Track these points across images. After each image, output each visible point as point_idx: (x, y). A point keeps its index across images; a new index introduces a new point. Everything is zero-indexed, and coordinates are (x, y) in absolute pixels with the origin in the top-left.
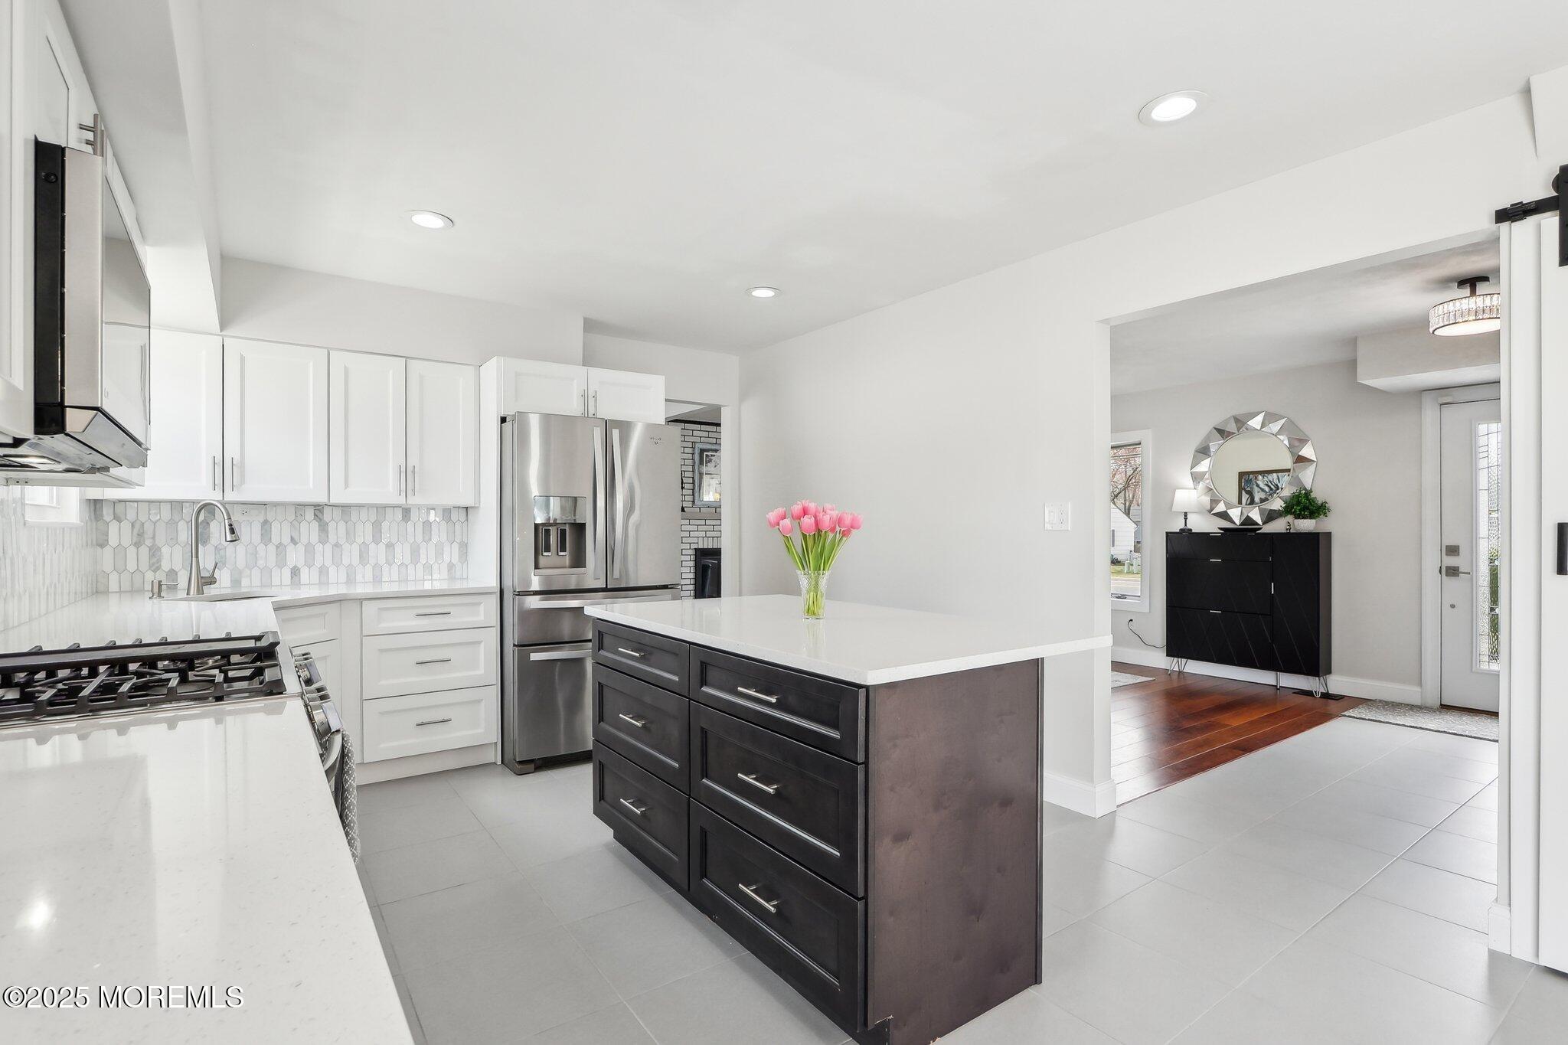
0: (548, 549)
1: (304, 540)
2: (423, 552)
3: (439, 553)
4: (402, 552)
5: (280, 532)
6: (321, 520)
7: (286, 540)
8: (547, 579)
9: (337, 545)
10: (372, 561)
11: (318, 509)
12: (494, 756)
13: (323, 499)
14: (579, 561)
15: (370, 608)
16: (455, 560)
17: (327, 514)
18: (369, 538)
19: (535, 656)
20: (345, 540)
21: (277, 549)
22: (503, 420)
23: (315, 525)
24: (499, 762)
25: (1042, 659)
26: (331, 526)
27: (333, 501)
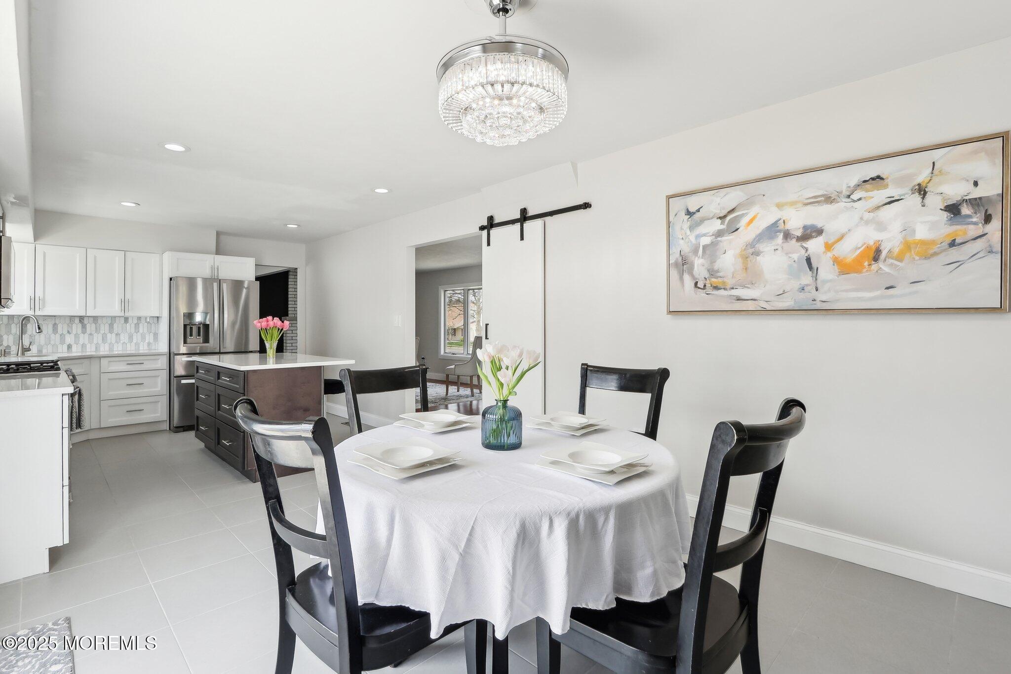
0: (191, 335)
1: (74, 332)
2: (135, 337)
3: (143, 337)
4: (124, 338)
5: (62, 328)
6: (82, 323)
7: (65, 332)
8: (189, 348)
9: (91, 334)
10: (109, 341)
11: (81, 318)
12: (166, 426)
13: (83, 314)
14: (206, 340)
15: (104, 362)
16: (152, 341)
17: (86, 321)
18: (107, 331)
19: (184, 381)
20: (95, 332)
21: (60, 336)
22: (171, 279)
23: (80, 325)
24: (168, 429)
25: (323, 366)
26: (88, 326)
27: (88, 315)
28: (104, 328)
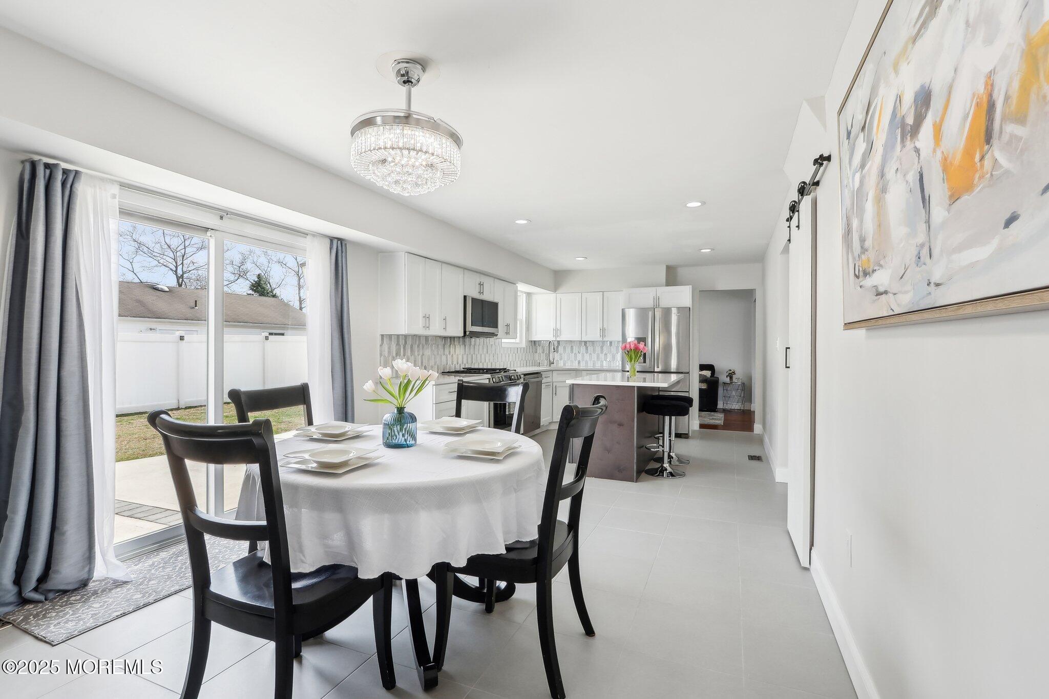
1: (582, 352)
7: (577, 351)
9: (591, 353)
11: (585, 342)
13: (585, 339)
17: (587, 344)
22: (623, 311)
26: (589, 348)
27: (588, 340)
28: (598, 349)
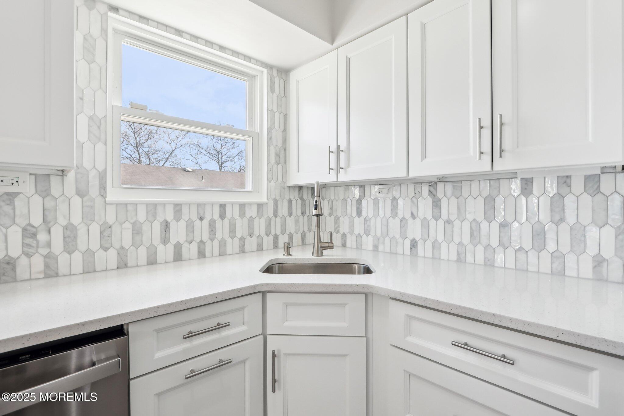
2: (550, 236)
4: (521, 235)
5: (404, 207)
6: (434, 196)
9: (448, 222)
18: (480, 217)
20: (456, 216)
21: (401, 222)
23: (430, 200)
28: (475, 209)
